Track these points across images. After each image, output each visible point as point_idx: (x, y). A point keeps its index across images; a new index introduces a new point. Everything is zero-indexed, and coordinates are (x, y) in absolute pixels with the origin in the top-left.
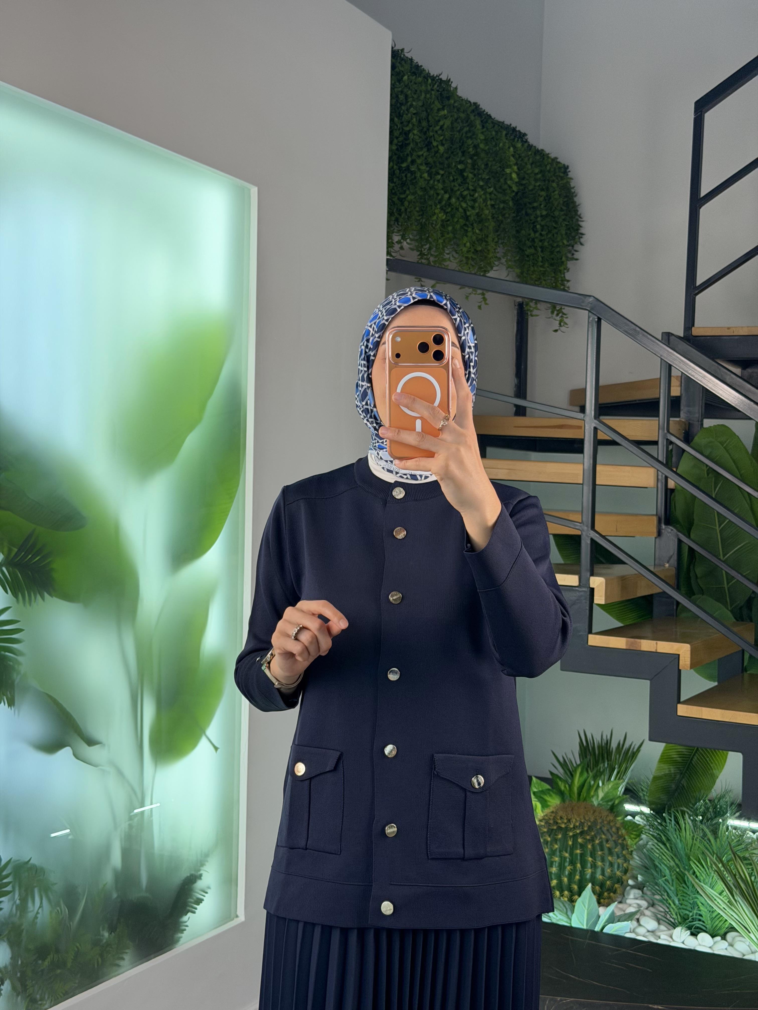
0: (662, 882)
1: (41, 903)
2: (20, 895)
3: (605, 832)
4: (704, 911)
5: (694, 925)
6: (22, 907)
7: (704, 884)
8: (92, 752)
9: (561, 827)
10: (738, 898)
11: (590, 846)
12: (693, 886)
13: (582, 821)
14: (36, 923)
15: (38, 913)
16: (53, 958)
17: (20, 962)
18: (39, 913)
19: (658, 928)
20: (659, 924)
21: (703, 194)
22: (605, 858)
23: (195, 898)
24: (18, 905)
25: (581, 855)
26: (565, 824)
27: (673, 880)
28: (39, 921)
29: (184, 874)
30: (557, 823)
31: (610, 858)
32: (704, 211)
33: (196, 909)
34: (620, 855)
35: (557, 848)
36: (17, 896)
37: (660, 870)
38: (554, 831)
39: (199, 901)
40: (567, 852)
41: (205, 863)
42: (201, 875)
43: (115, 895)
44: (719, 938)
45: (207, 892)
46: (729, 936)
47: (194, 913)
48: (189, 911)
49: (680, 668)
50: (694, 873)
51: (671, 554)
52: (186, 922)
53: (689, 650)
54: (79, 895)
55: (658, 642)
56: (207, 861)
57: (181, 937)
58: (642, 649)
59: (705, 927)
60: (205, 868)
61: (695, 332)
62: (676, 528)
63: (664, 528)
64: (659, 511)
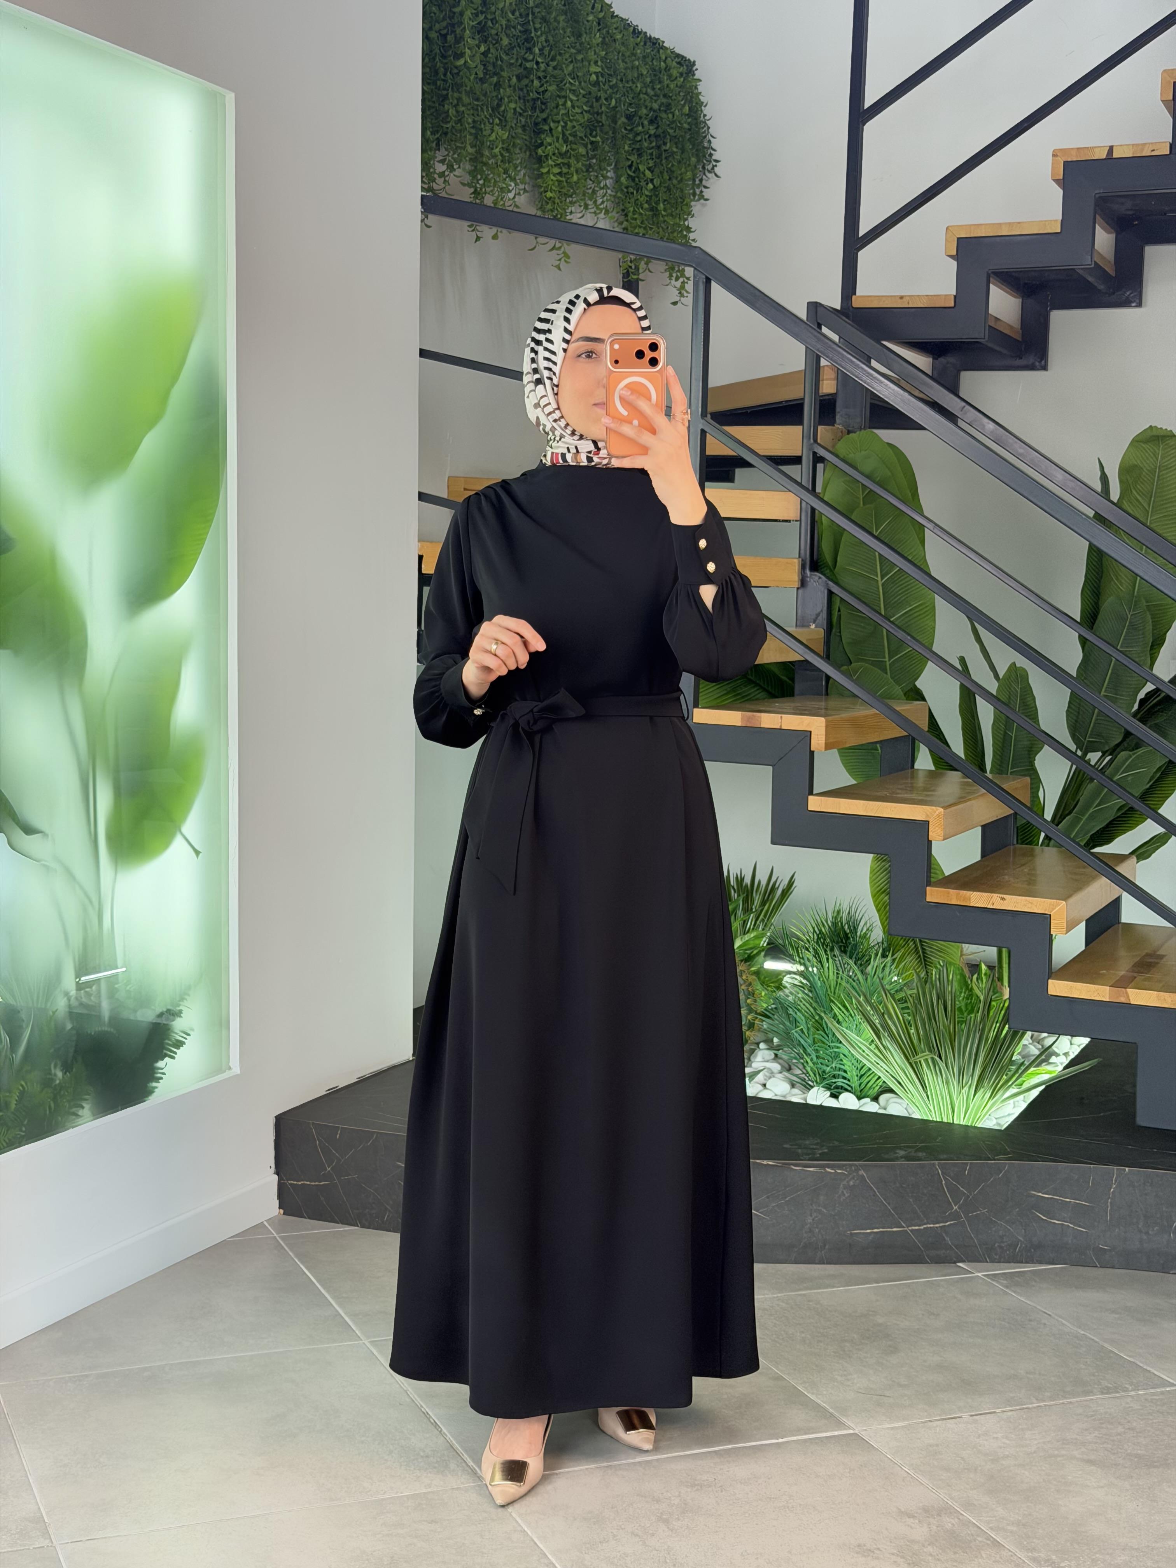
0: (795, 1034)
4: (848, 1065)
5: (835, 1083)
7: (847, 1028)
8: (33, 843)
10: (888, 1043)
12: (834, 1034)
19: (790, 1092)
20: (792, 1085)
21: (867, 105)
23: (173, 1040)
27: (808, 1029)
29: (159, 1006)
32: (870, 129)
33: (175, 1053)
37: (795, 1019)
41: (186, 997)
42: (181, 1012)
43: (69, 1026)
44: (868, 1100)
45: (189, 1035)
46: (883, 1098)
47: (173, 1058)
48: (166, 1055)
49: (812, 749)
50: (835, 1017)
51: (819, 610)
52: (162, 1069)
53: (824, 724)
54: (23, 1021)
55: (783, 715)
56: (189, 995)
57: (156, 1087)
58: (762, 726)
59: (849, 1086)
60: (185, 1003)
61: (856, 303)
62: (824, 575)
63: (809, 575)
64: (802, 552)
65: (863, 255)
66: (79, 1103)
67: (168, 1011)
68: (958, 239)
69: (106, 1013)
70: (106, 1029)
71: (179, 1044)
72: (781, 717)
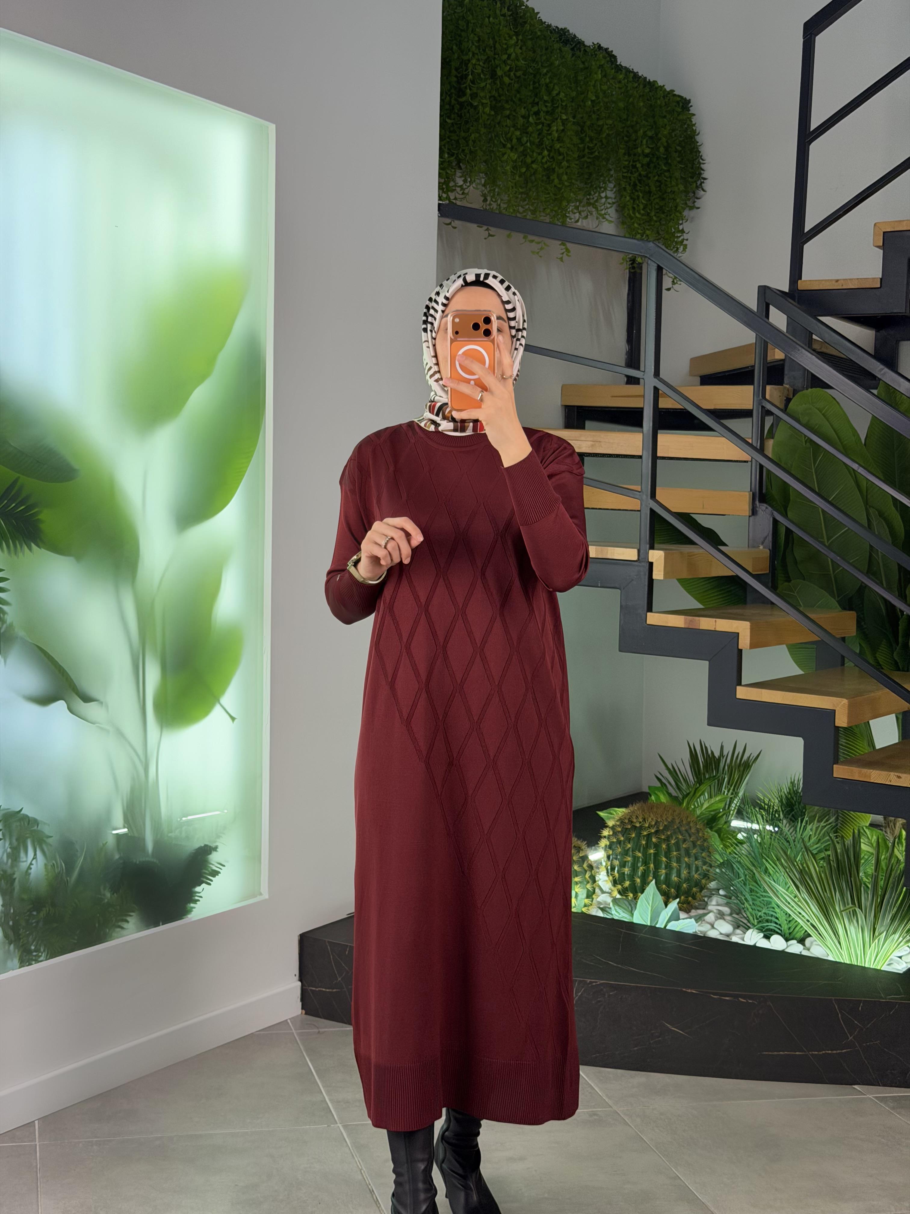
0: (737, 884)
1: (35, 854)
2: (10, 844)
3: (684, 832)
4: (777, 913)
5: (767, 926)
6: (14, 856)
8: (90, 709)
9: (636, 827)
11: (664, 846)
12: (763, 886)
13: (659, 820)
14: (30, 874)
15: (31, 864)
16: (49, 910)
17: (12, 911)
18: (33, 864)
19: (732, 930)
20: (735, 927)
21: (812, 127)
22: (682, 860)
23: (209, 869)
24: (9, 853)
25: (655, 854)
26: (640, 822)
27: (746, 880)
28: (33, 871)
29: (197, 844)
30: (632, 822)
31: (686, 859)
32: (815, 147)
33: (212, 881)
34: (699, 857)
35: (630, 848)
36: (7, 844)
37: (738, 872)
38: (627, 831)
39: (215, 873)
40: (639, 851)
41: (222, 835)
42: (217, 848)
43: (117, 856)
44: (794, 942)
45: (224, 866)
46: (806, 942)
47: (209, 884)
48: (203, 882)
49: (740, 647)
50: (766, 871)
51: (765, 535)
52: (199, 893)
53: (749, 627)
54: (77, 851)
55: (717, 620)
56: (224, 834)
57: (194, 908)
58: (701, 628)
59: (779, 929)
60: (222, 840)
61: (801, 285)
62: (772, 506)
63: (758, 506)
64: (753, 486)
65: (809, 248)
66: (124, 918)
67: (206, 846)
68: (884, 233)
69: (150, 846)
70: (152, 860)
72: (716, 621)
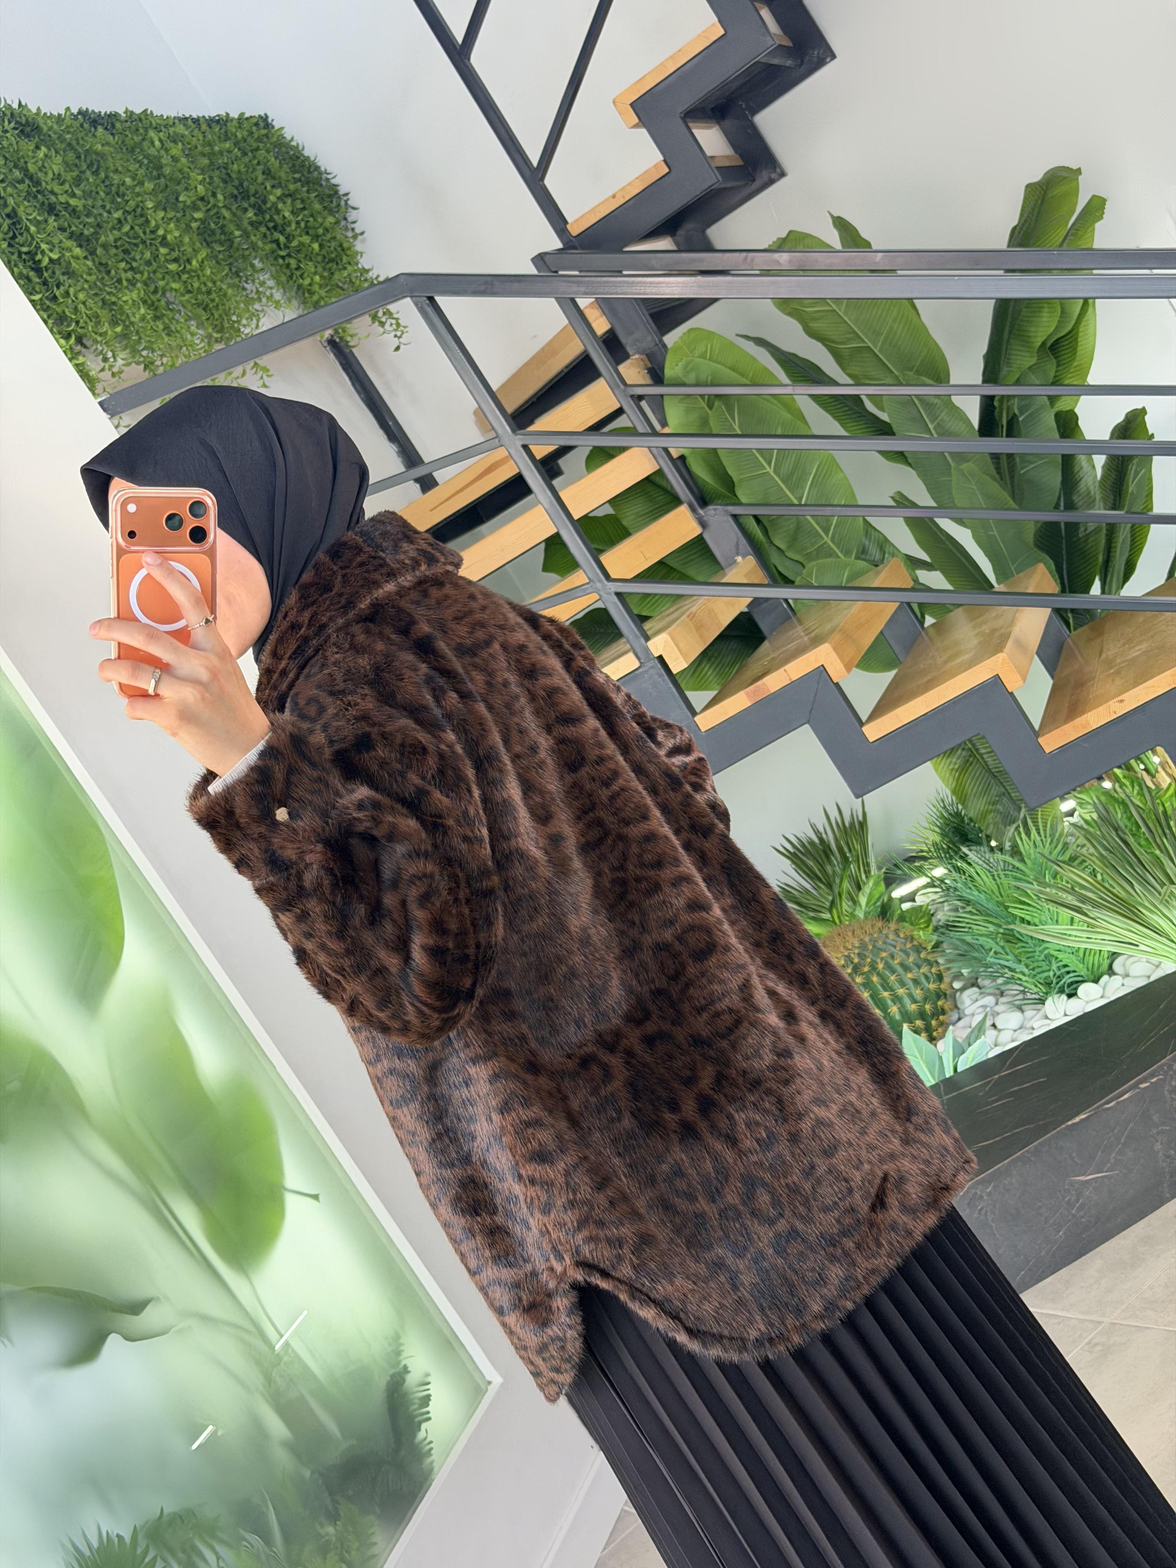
0: (992, 960)
3: (884, 946)
4: (1065, 958)
7: (1041, 924)
8: (147, 1319)
10: (1094, 913)
12: (1031, 937)
19: (1025, 1019)
20: (1022, 1011)
21: (460, 39)
22: (904, 979)
23: (417, 1401)
27: (1003, 947)
31: (910, 975)
32: (477, 59)
33: (428, 1413)
34: (921, 963)
37: (981, 945)
41: (402, 1348)
42: (405, 1367)
43: (307, 1474)
44: (1105, 978)
45: (428, 1383)
46: (1117, 966)
47: (429, 1419)
48: (420, 1423)
49: (835, 682)
50: (1023, 920)
51: (735, 543)
52: (425, 1439)
53: (831, 650)
55: (786, 667)
56: (402, 1344)
57: (433, 1461)
58: (772, 691)
59: (1079, 976)
60: (404, 1355)
61: (575, 229)
62: (718, 504)
63: (703, 516)
64: (682, 496)
66: (368, 1542)
67: (392, 1376)
68: (632, 105)
71: (426, 1400)
72: (784, 671)
